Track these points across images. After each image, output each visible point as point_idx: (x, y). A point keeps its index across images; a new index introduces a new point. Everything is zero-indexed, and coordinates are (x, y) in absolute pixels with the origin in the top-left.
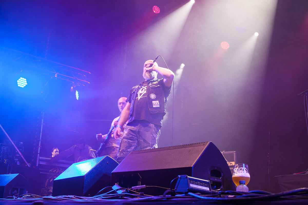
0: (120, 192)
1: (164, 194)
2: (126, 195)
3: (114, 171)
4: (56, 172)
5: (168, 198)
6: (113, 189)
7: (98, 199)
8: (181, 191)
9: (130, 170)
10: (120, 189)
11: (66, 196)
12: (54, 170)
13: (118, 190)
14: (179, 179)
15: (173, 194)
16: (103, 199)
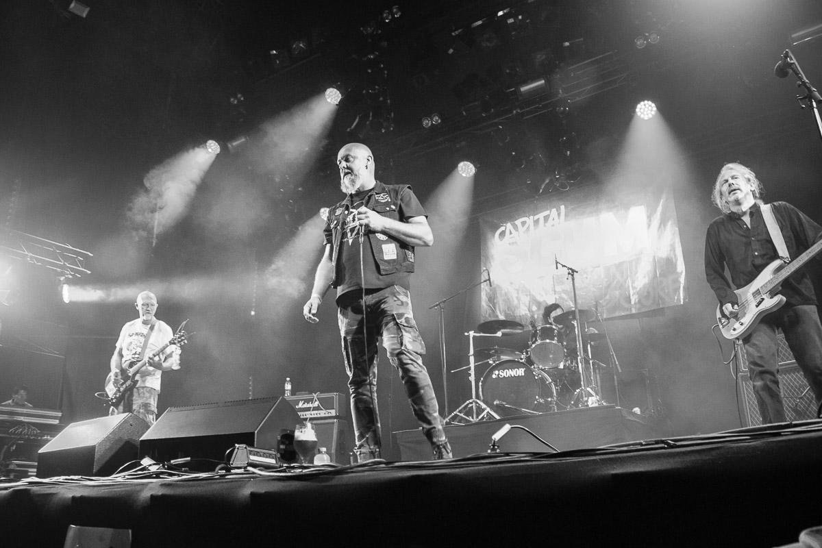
0: (154, 469)
1: (216, 470)
2: (162, 473)
3: (143, 438)
4: (22, 432)
5: (221, 476)
6: (142, 465)
7: (119, 479)
8: (239, 466)
9: (168, 437)
10: (154, 464)
11: (67, 477)
12: (18, 429)
13: (150, 465)
14: (236, 450)
15: (228, 470)
16: (128, 479)
